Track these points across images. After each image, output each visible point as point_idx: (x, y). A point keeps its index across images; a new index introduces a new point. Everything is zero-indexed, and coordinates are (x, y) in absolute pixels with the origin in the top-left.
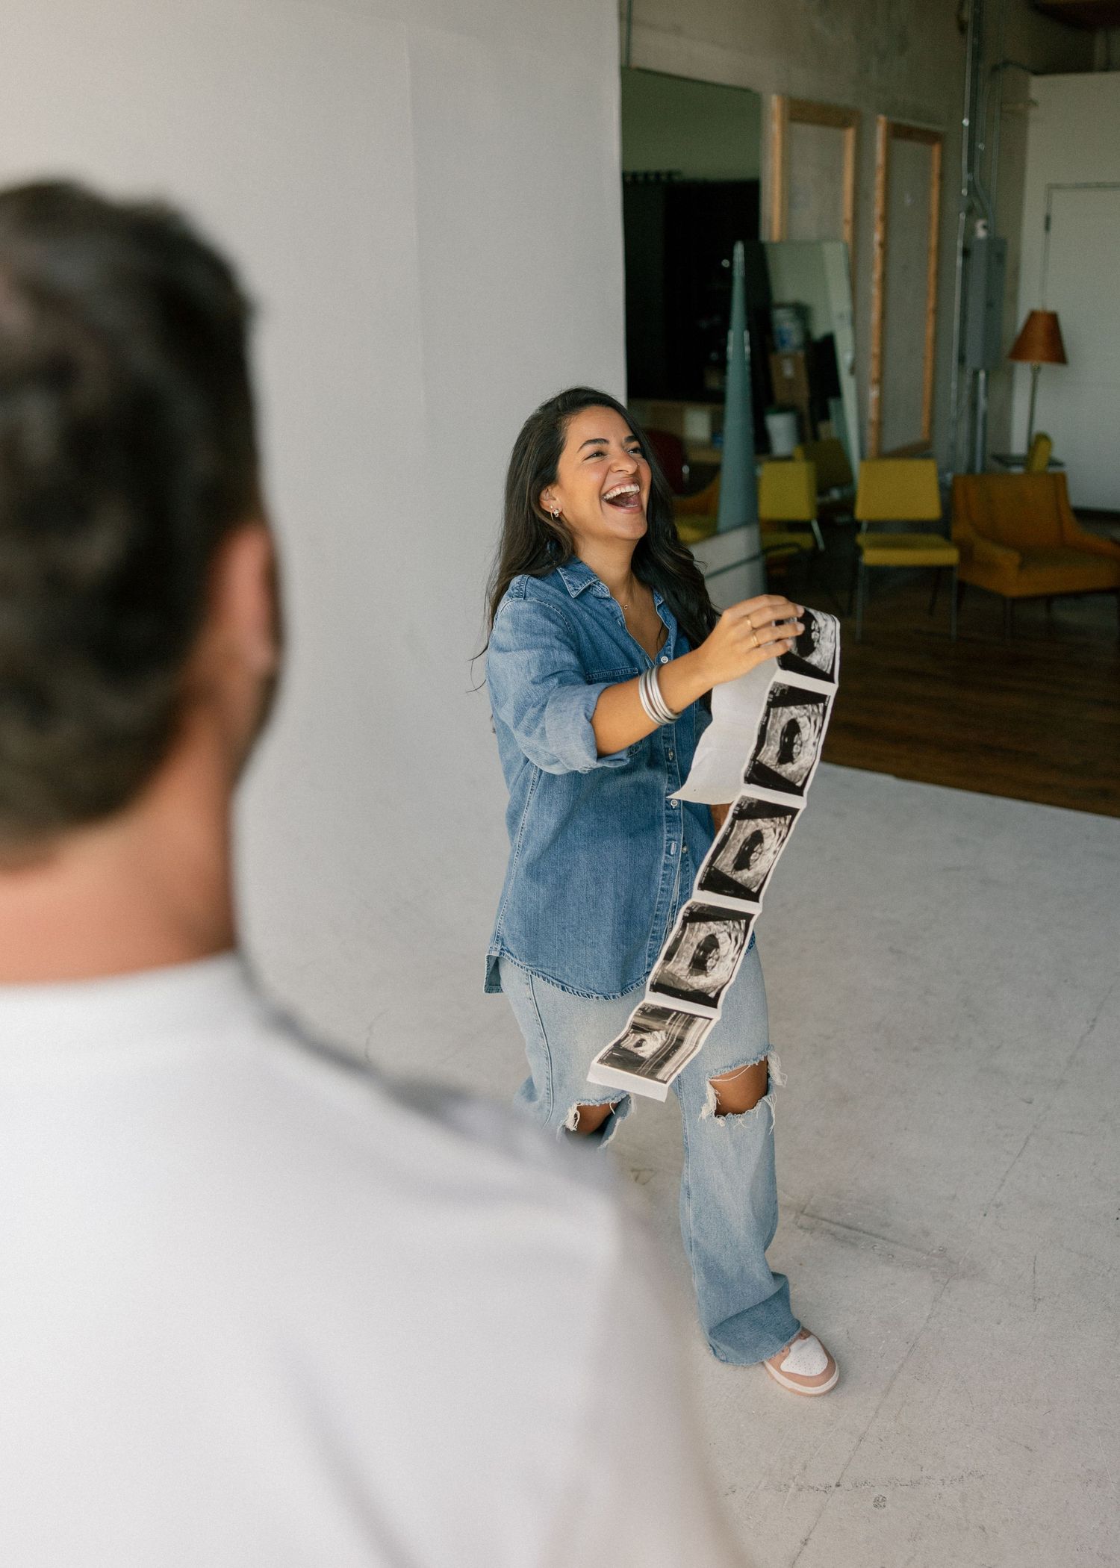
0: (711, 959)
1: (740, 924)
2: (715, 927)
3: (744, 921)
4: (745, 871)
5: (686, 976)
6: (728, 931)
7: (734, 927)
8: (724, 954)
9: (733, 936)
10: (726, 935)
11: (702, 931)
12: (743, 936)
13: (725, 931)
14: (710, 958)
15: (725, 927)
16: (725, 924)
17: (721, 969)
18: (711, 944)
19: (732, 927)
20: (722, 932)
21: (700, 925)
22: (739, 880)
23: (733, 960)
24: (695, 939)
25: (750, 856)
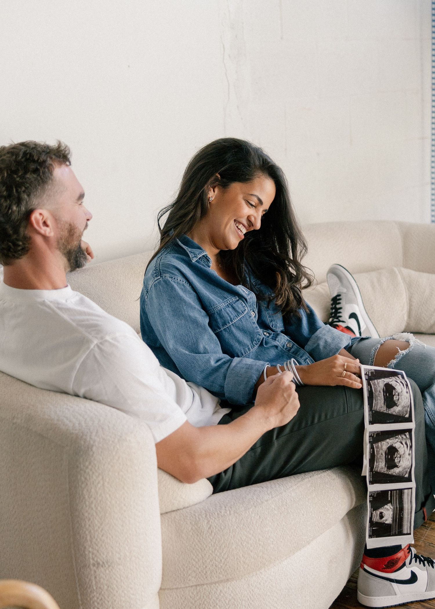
0: (397, 458)
1: (405, 435)
2: (391, 441)
3: (408, 433)
4: (395, 408)
5: (387, 471)
6: (399, 441)
7: (402, 438)
8: (403, 453)
9: (404, 443)
10: (399, 443)
11: (384, 445)
12: (410, 441)
13: (397, 441)
14: (395, 458)
15: (397, 440)
16: (397, 438)
17: (404, 461)
18: (392, 451)
19: (401, 438)
20: (396, 443)
21: (381, 443)
22: (394, 413)
23: (409, 454)
24: (382, 451)
25: (393, 398)
